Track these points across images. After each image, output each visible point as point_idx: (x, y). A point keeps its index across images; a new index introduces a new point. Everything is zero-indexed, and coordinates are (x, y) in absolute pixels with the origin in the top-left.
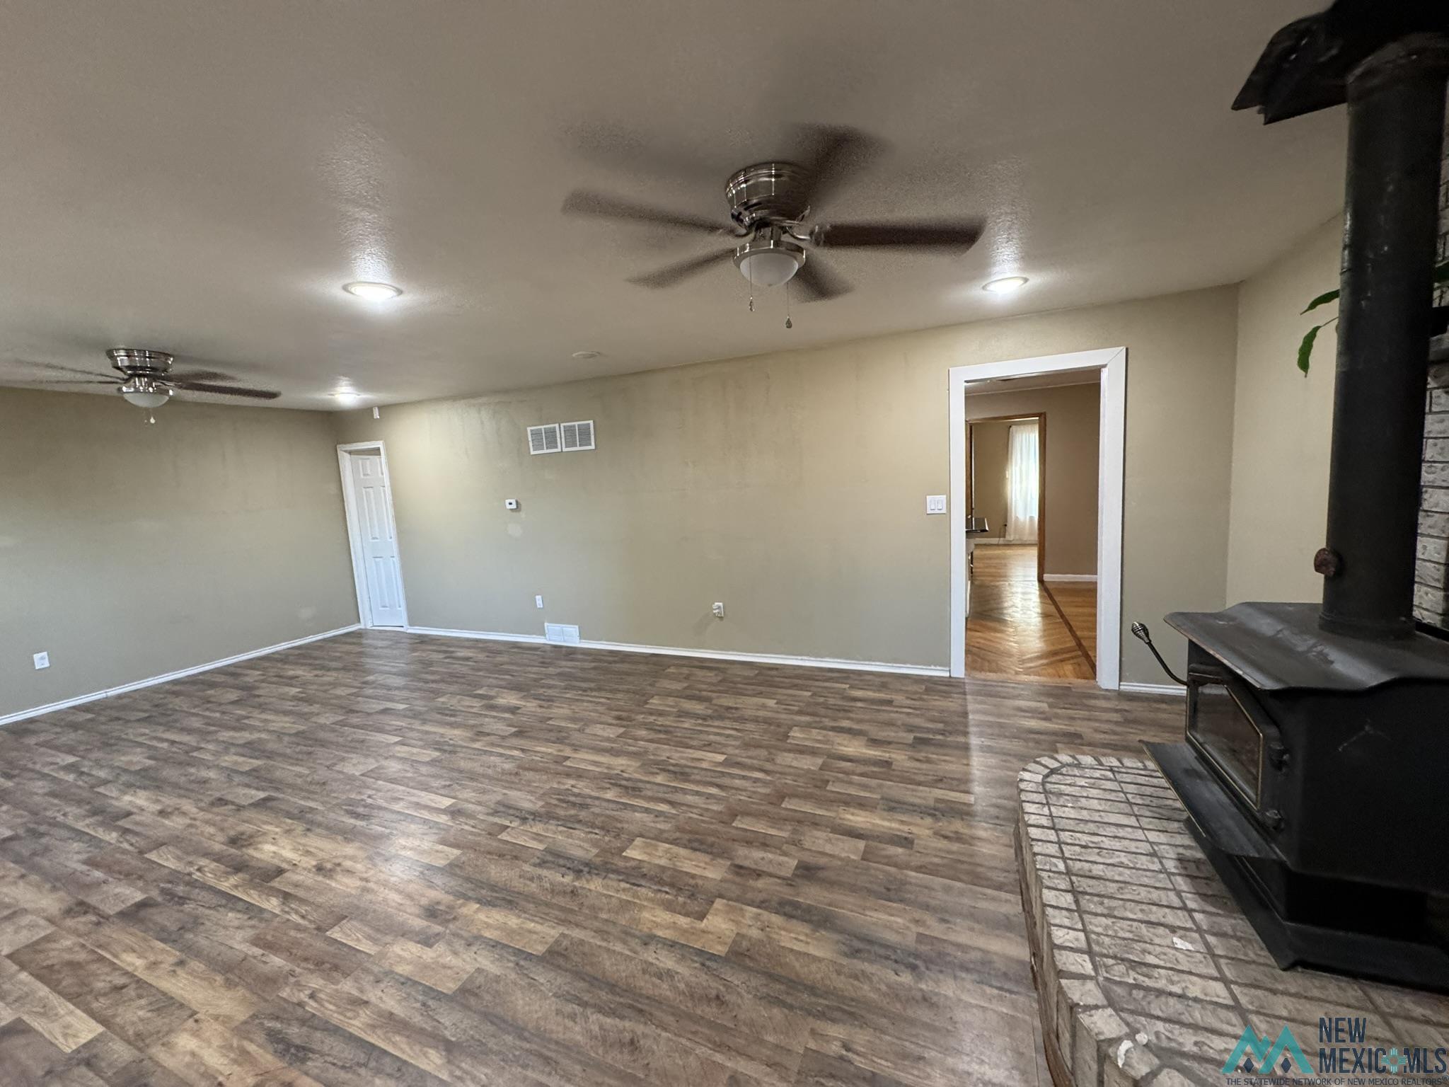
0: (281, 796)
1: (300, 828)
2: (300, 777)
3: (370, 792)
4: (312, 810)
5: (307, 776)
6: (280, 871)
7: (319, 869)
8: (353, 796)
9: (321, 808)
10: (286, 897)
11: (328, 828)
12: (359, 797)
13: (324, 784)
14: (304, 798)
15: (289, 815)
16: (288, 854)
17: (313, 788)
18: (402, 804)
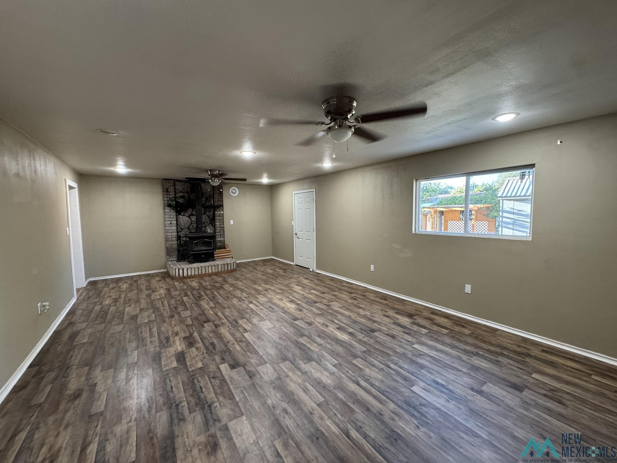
0: (291, 320)
1: (286, 309)
2: (284, 326)
3: (266, 313)
4: (282, 313)
5: (282, 326)
6: (289, 301)
7: (282, 300)
8: (271, 313)
9: (280, 312)
10: (288, 297)
11: (279, 307)
12: (270, 312)
13: (278, 320)
14: (284, 317)
15: (288, 313)
16: (288, 304)
17: (281, 320)
18: (260, 308)
